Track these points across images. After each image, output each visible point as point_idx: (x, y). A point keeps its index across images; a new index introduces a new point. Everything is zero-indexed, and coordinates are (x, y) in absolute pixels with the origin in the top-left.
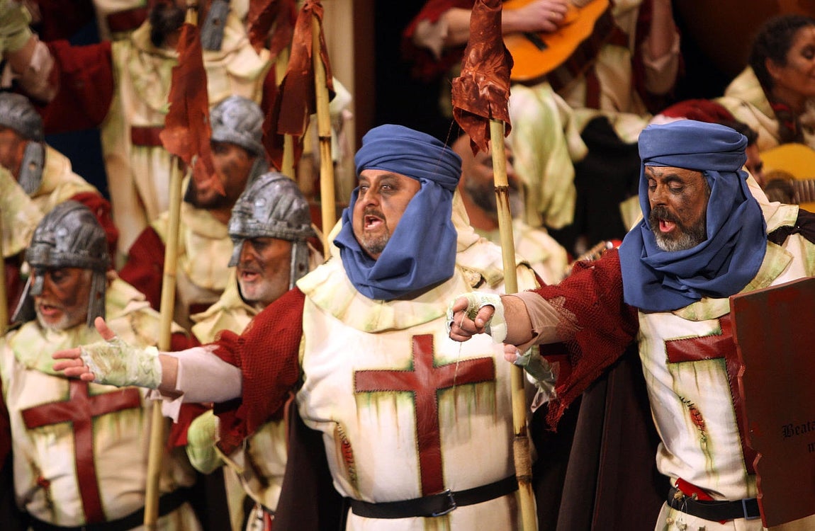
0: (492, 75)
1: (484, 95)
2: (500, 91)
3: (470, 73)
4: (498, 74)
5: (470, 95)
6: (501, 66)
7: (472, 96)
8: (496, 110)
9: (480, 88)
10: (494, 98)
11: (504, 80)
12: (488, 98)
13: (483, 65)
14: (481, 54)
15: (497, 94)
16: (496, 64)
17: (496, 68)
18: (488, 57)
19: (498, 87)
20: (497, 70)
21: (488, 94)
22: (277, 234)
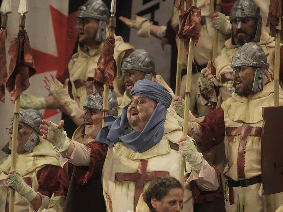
0: (109, 69)
1: (106, 76)
3: (101, 67)
4: (111, 69)
5: (101, 76)
9: (105, 73)
10: (110, 77)
11: (113, 71)
12: (108, 77)
13: (107, 65)
14: (107, 61)
15: (110, 76)
16: (111, 65)
17: (111, 66)
18: (109, 62)
19: (111, 73)
20: (111, 67)
21: (108, 76)
22: (101, 109)
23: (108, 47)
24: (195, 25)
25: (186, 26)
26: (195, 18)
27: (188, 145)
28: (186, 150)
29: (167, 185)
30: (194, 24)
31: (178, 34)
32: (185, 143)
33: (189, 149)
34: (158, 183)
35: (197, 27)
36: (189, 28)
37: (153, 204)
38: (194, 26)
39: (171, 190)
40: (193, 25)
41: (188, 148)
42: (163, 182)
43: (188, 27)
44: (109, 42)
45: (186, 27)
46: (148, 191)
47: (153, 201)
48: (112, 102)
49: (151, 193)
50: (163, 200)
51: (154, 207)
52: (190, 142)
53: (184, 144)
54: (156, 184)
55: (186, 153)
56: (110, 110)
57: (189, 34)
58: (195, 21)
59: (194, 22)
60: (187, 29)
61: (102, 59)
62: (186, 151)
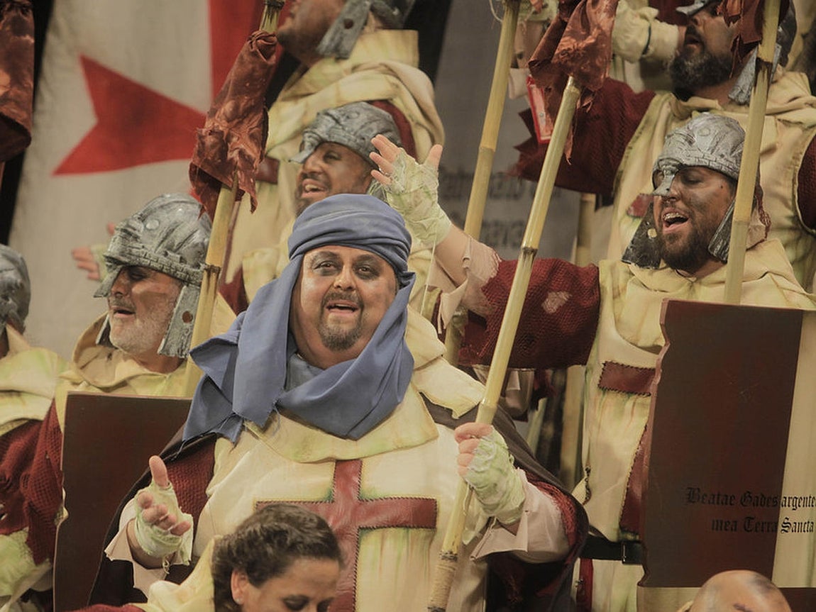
0: (246, 137)
1: (232, 159)
2: (249, 156)
3: (221, 128)
4: (252, 137)
5: (215, 154)
6: (257, 127)
7: (218, 157)
8: (243, 180)
9: (230, 149)
10: (242, 165)
11: (256, 144)
12: (237, 163)
13: (241, 122)
14: (241, 109)
15: (246, 160)
16: (251, 127)
17: (251, 129)
18: (248, 115)
19: (249, 152)
20: (252, 131)
21: (238, 158)
22: (163, 268)
23: (250, 66)
24: (597, 39)
25: (567, 38)
26: (600, 16)
27: (488, 453)
28: (482, 469)
29: (288, 542)
30: (596, 36)
31: (532, 59)
32: (481, 447)
33: (491, 466)
34: (262, 527)
35: (602, 48)
36: (576, 44)
37: (235, 590)
38: (593, 41)
39: (297, 562)
40: (591, 39)
41: (488, 464)
42: (277, 529)
43: (574, 40)
44: (258, 50)
45: (566, 41)
46: (226, 545)
47: (236, 580)
48: (200, 245)
49: (235, 554)
50: (266, 585)
51: (238, 601)
52: (496, 445)
53: (478, 448)
54: (255, 531)
55: (481, 480)
56: (194, 270)
57: (574, 64)
58: (599, 28)
59: (595, 30)
60: (569, 49)
61: (227, 102)
62: (483, 475)
